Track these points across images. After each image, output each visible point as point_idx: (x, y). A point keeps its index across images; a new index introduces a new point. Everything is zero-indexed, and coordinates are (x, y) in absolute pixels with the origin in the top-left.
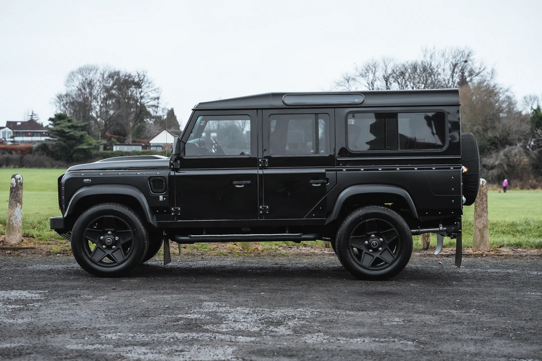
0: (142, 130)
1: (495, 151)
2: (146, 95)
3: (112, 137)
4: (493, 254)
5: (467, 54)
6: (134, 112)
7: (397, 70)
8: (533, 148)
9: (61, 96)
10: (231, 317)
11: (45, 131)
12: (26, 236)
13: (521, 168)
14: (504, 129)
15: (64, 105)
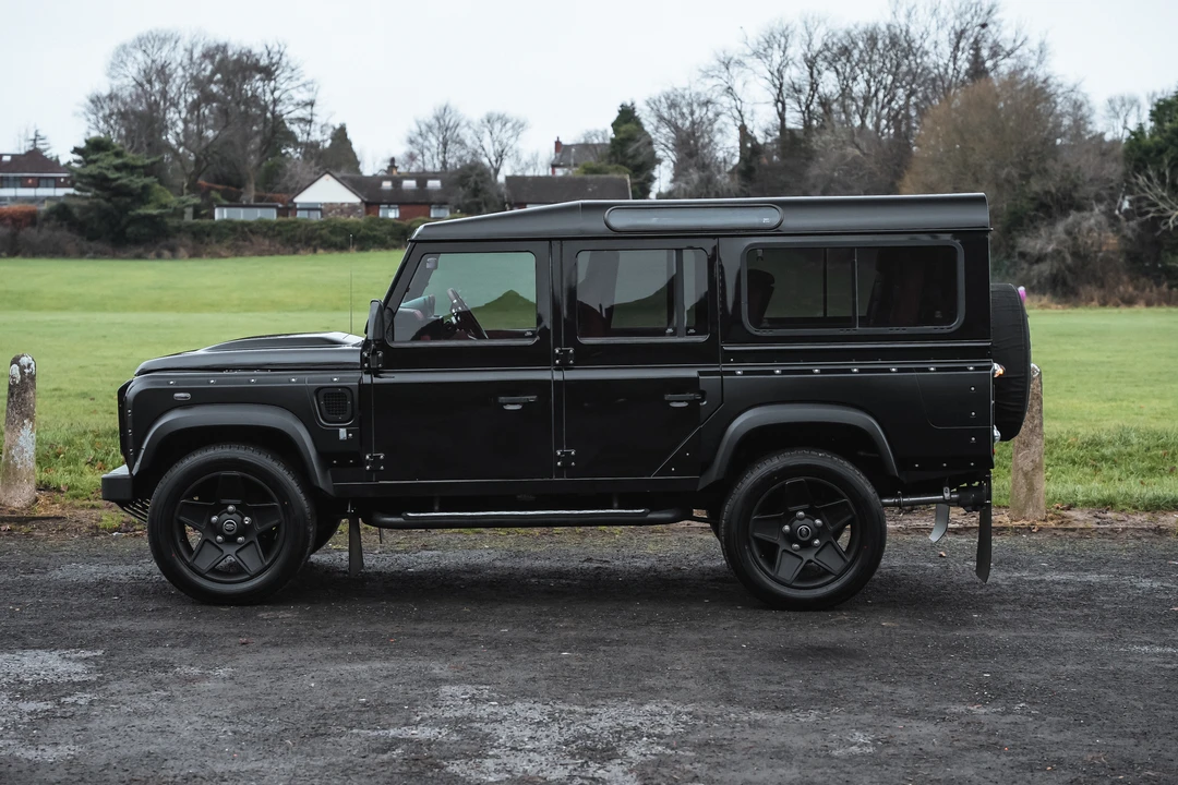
0: (278, 174)
1: (1045, 223)
2: (287, 96)
3: (210, 189)
4: (1054, 526)
5: (986, 9)
6: (257, 133)
7: (833, 43)
8: (1128, 215)
9: (98, 98)
10: (502, 733)
11: (65, 175)
12: (43, 487)
13: (1101, 260)
14: (1065, 175)
15: (106, 119)
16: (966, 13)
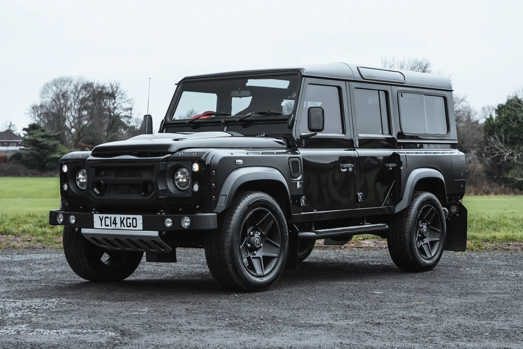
2: (120, 107)
3: (85, 146)
5: (424, 66)
9: (35, 107)
11: (21, 141)
13: (475, 175)
15: (39, 116)
16: (416, 67)
